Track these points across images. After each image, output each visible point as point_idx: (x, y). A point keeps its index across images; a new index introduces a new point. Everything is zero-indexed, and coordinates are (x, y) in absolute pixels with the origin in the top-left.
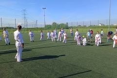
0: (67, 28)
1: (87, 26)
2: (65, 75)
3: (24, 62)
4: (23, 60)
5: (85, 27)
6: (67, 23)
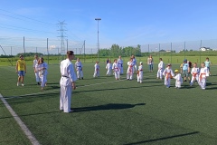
0: (139, 55)
1: (178, 52)
2: (151, 138)
3: (75, 114)
4: (73, 110)
5: (172, 53)
6: (139, 46)
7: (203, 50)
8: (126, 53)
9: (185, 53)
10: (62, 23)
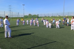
0: (38, 17)
1: (50, 17)
5: (49, 17)
6: (38, 15)
7: (58, 16)
8: (34, 17)
9: (52, 17)
10: (10, 6)
